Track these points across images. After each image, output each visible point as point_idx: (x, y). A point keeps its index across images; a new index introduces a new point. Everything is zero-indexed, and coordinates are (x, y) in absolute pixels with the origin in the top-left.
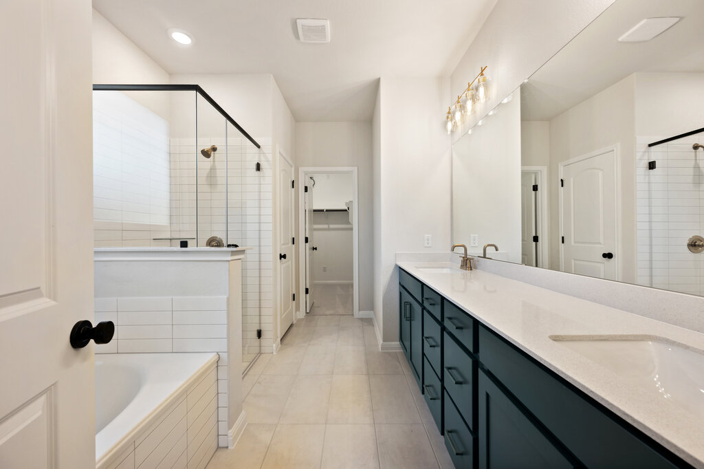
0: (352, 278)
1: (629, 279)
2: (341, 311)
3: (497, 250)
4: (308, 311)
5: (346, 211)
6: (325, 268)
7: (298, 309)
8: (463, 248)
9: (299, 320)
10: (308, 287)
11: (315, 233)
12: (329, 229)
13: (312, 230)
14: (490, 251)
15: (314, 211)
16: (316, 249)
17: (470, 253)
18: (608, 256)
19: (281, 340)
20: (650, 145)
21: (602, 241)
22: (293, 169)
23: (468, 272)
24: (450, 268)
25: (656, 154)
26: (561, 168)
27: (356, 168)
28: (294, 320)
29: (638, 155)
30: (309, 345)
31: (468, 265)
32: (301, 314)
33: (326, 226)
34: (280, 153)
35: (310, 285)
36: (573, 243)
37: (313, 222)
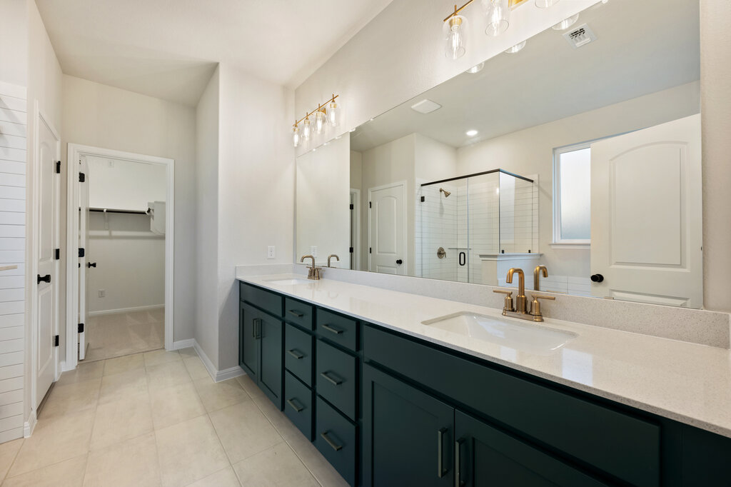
0: (163, 301)
1: (411, 274)
2: (142, 346)
3: (338, 260)
4: (82, 357)
5: (144, 213)
6: (102, 292)
7: (63, 357)
8: (311, 259)
9: (66, 375)
10: (83, 321)
11: (92, 242)
12: (111, 237)
13: (89, 238)
14: (333, 260)
15: (91, 210)
16: (94, 265)
17: (318, 263)
18: (399, 262)
19: (38, 410)
20: (422, 185)
21: (395, 251)
22: (58, 144)
23: (316, 281)
24: (297, 279)
25: (426, 191)
26: (370, 193)
27: (171, 163)
28: (56, 375)
29: (417, 191)
30: (98, 404)
31: (316, 275)
32: (71, 364)
33: (106, 233)
34: (41, 116)
35: (88, 318)
36: (377, 253)
37: (90, 226)
